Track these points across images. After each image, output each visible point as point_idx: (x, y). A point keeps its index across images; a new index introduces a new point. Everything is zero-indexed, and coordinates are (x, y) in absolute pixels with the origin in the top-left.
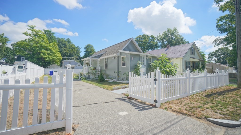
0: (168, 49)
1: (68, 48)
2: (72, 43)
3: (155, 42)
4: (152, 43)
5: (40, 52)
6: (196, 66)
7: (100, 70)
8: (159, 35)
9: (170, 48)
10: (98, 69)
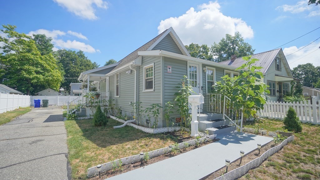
0: (234, 62)
1: (79, 64)
2: (86, 58)
3: (209, 54)
4: (205, 56)
5: (21, 69)
6: (283, 90)
7: (107, 99)
8: (214, 45)
9: (236, 59)
10: (105, 97)
